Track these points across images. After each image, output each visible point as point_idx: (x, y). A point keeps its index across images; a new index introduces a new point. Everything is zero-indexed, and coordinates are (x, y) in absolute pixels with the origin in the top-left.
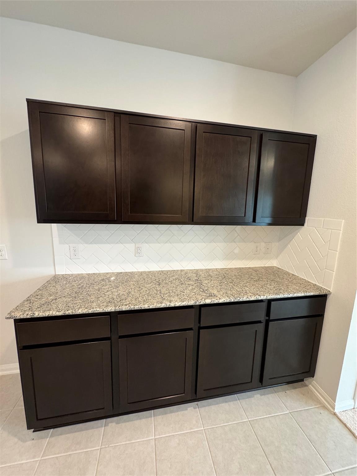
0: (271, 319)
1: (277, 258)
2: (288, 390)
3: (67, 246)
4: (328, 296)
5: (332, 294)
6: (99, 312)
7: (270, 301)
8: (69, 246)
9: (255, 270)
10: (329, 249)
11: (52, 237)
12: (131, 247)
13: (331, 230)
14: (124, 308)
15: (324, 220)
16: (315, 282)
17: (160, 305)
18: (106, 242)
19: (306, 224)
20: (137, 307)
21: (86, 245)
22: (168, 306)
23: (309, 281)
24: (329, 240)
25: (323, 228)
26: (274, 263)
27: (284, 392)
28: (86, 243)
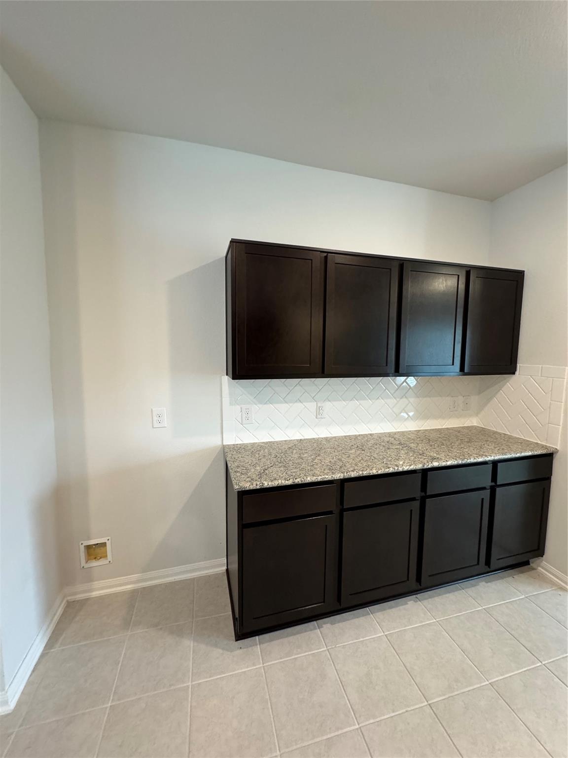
0: (498, 484)
1: (477, 416)
2: (515, 575)
3: (238, 407)
4: (554, 456)
5: (559, 453)
6: (328, 479)
7: (495, 463)
8: (241, 408)
9: (458, 431)
10: (551, 400)
11: (221, 396)
12: (312, 406)
13: (552, 379)
14: (353, 475)
15: (542, 367)
16: (536, 440)
17: (388, 470)
18: (283, 400)
19: (517, 373)
20: (366, 472)
21: (260, 406)
22: (396, 471)
23: (529, 440)
24: (551, 389)
25: (541, 376)
26: (473, 422)
27: (511, 577)
28: (261, 404)
